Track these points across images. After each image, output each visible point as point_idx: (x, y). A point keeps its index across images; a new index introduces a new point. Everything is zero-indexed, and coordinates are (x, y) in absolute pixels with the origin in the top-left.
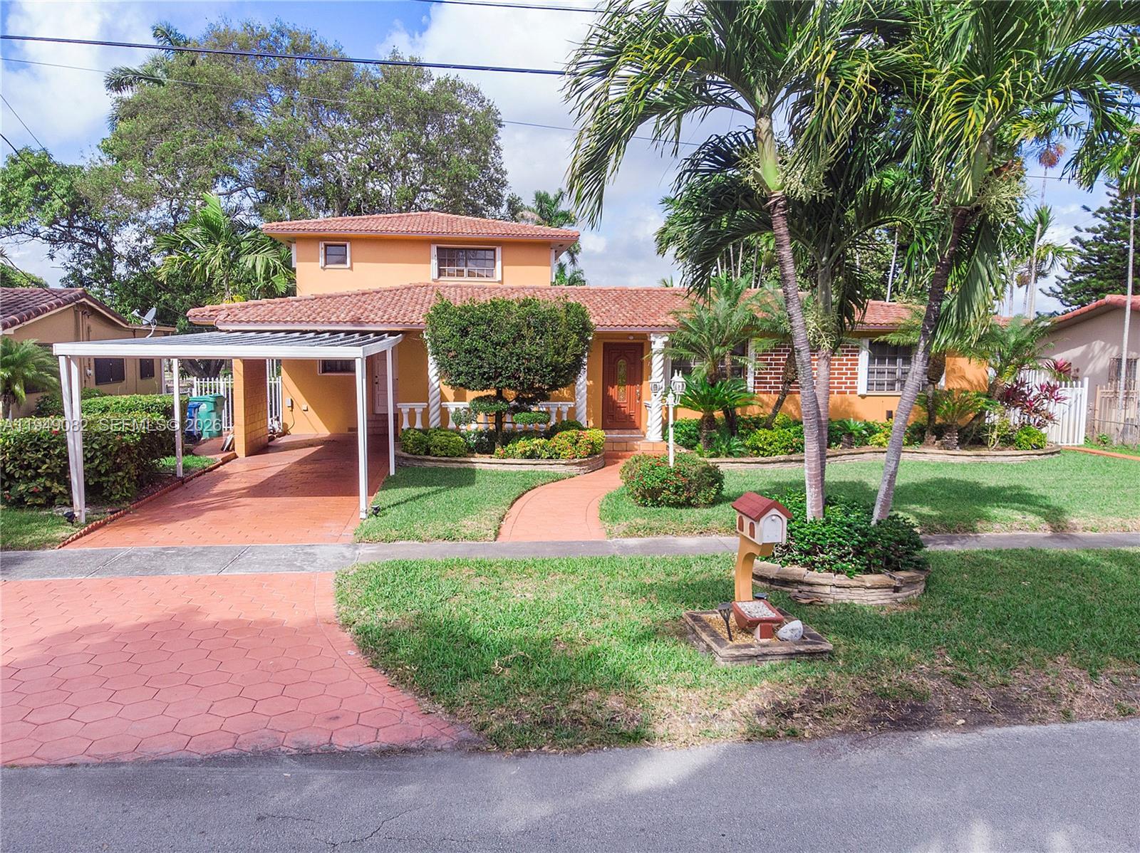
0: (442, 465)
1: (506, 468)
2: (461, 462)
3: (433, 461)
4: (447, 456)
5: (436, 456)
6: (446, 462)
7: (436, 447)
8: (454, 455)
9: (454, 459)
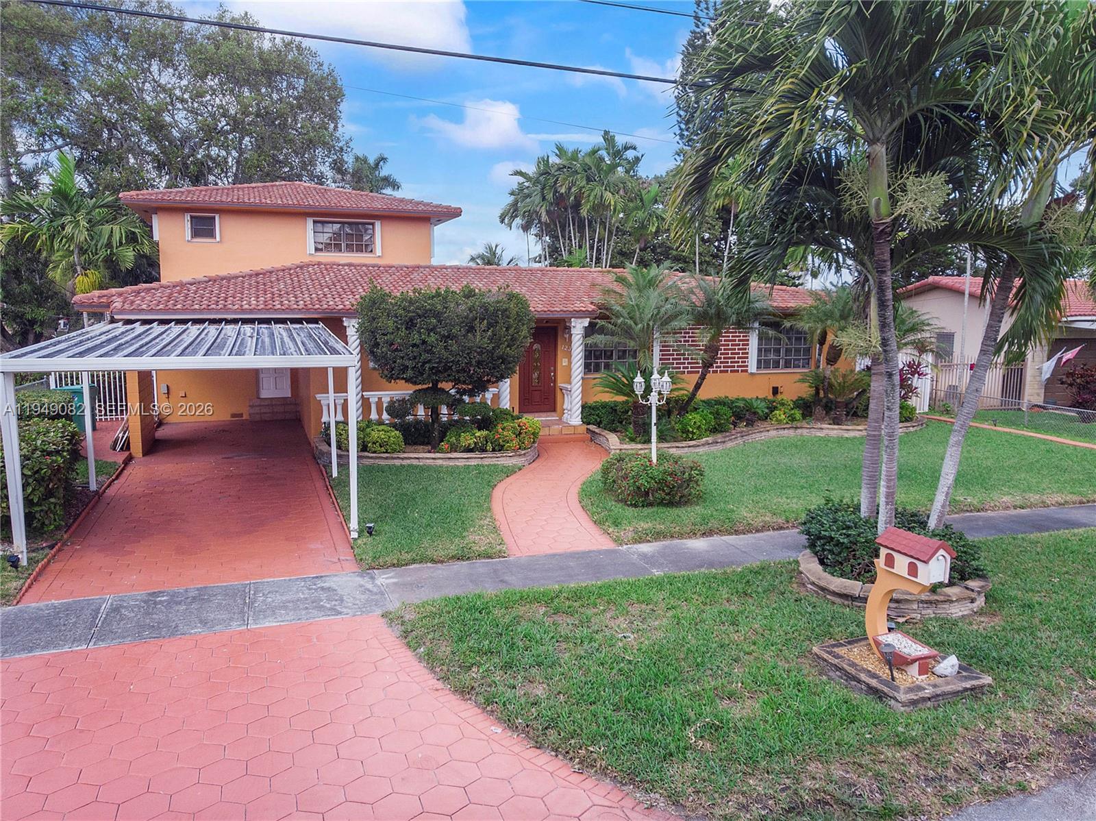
0: (382, 463)
1: (451, 463)
2: (403, 459)
3: (371, 458)
4: (387, 452)
5: (375, 452)
6: (387, 458)
7: (374, 443)
8: (394, 451)
9: (395, 455)
